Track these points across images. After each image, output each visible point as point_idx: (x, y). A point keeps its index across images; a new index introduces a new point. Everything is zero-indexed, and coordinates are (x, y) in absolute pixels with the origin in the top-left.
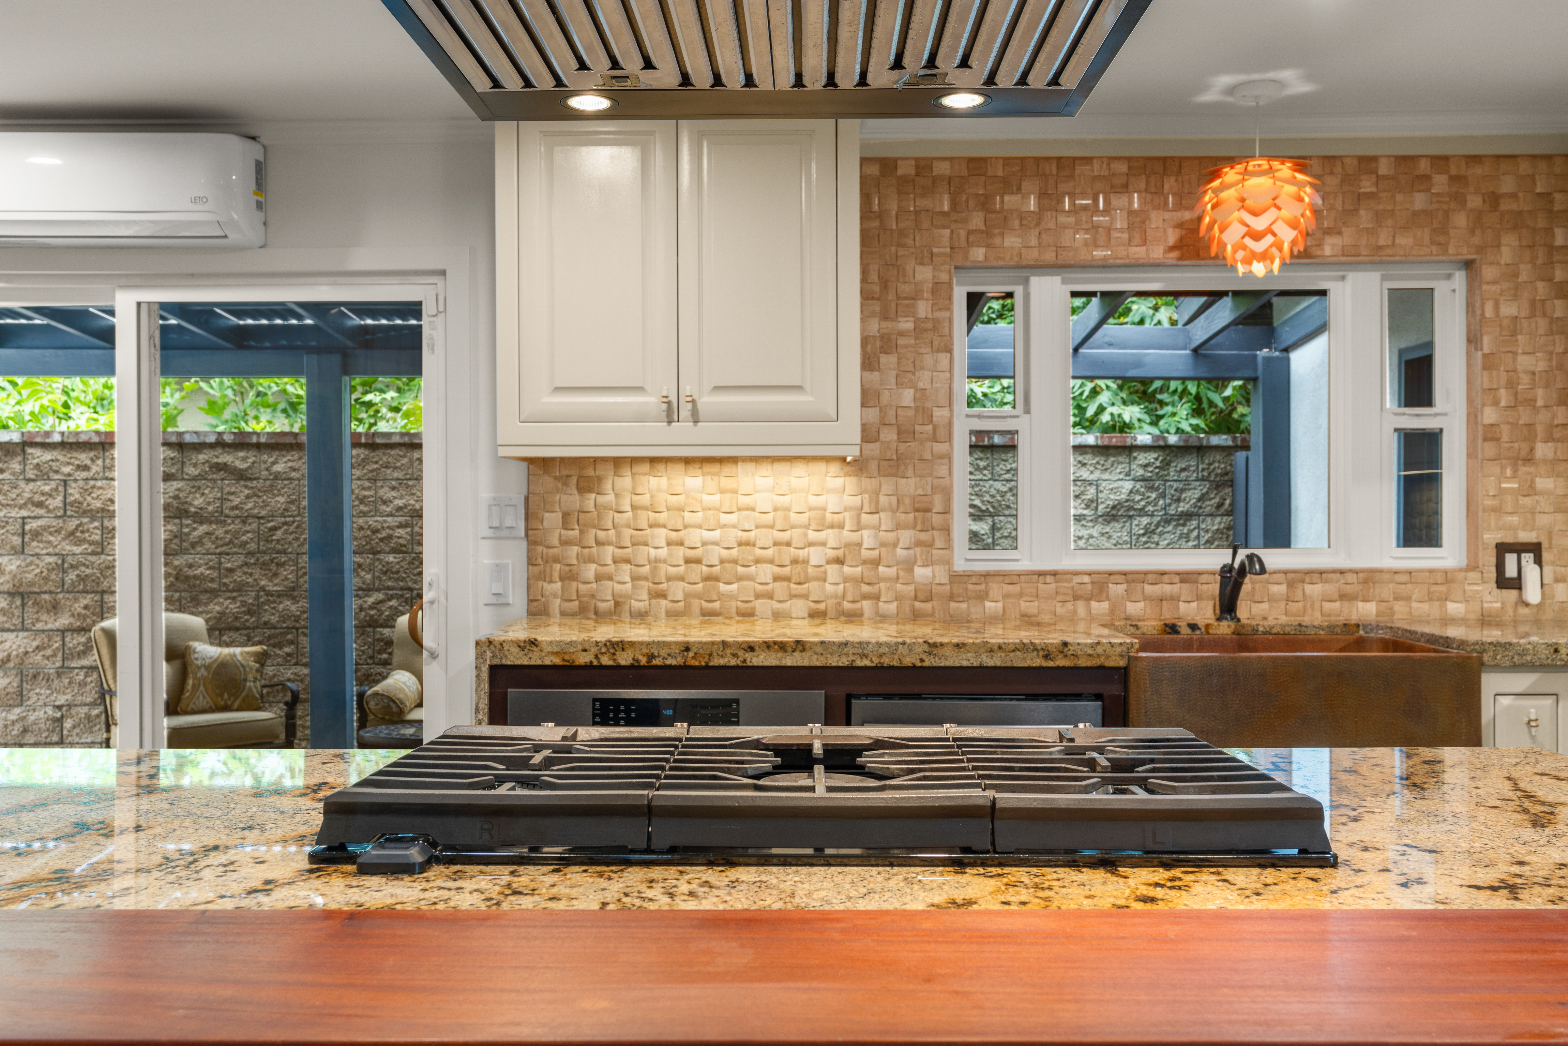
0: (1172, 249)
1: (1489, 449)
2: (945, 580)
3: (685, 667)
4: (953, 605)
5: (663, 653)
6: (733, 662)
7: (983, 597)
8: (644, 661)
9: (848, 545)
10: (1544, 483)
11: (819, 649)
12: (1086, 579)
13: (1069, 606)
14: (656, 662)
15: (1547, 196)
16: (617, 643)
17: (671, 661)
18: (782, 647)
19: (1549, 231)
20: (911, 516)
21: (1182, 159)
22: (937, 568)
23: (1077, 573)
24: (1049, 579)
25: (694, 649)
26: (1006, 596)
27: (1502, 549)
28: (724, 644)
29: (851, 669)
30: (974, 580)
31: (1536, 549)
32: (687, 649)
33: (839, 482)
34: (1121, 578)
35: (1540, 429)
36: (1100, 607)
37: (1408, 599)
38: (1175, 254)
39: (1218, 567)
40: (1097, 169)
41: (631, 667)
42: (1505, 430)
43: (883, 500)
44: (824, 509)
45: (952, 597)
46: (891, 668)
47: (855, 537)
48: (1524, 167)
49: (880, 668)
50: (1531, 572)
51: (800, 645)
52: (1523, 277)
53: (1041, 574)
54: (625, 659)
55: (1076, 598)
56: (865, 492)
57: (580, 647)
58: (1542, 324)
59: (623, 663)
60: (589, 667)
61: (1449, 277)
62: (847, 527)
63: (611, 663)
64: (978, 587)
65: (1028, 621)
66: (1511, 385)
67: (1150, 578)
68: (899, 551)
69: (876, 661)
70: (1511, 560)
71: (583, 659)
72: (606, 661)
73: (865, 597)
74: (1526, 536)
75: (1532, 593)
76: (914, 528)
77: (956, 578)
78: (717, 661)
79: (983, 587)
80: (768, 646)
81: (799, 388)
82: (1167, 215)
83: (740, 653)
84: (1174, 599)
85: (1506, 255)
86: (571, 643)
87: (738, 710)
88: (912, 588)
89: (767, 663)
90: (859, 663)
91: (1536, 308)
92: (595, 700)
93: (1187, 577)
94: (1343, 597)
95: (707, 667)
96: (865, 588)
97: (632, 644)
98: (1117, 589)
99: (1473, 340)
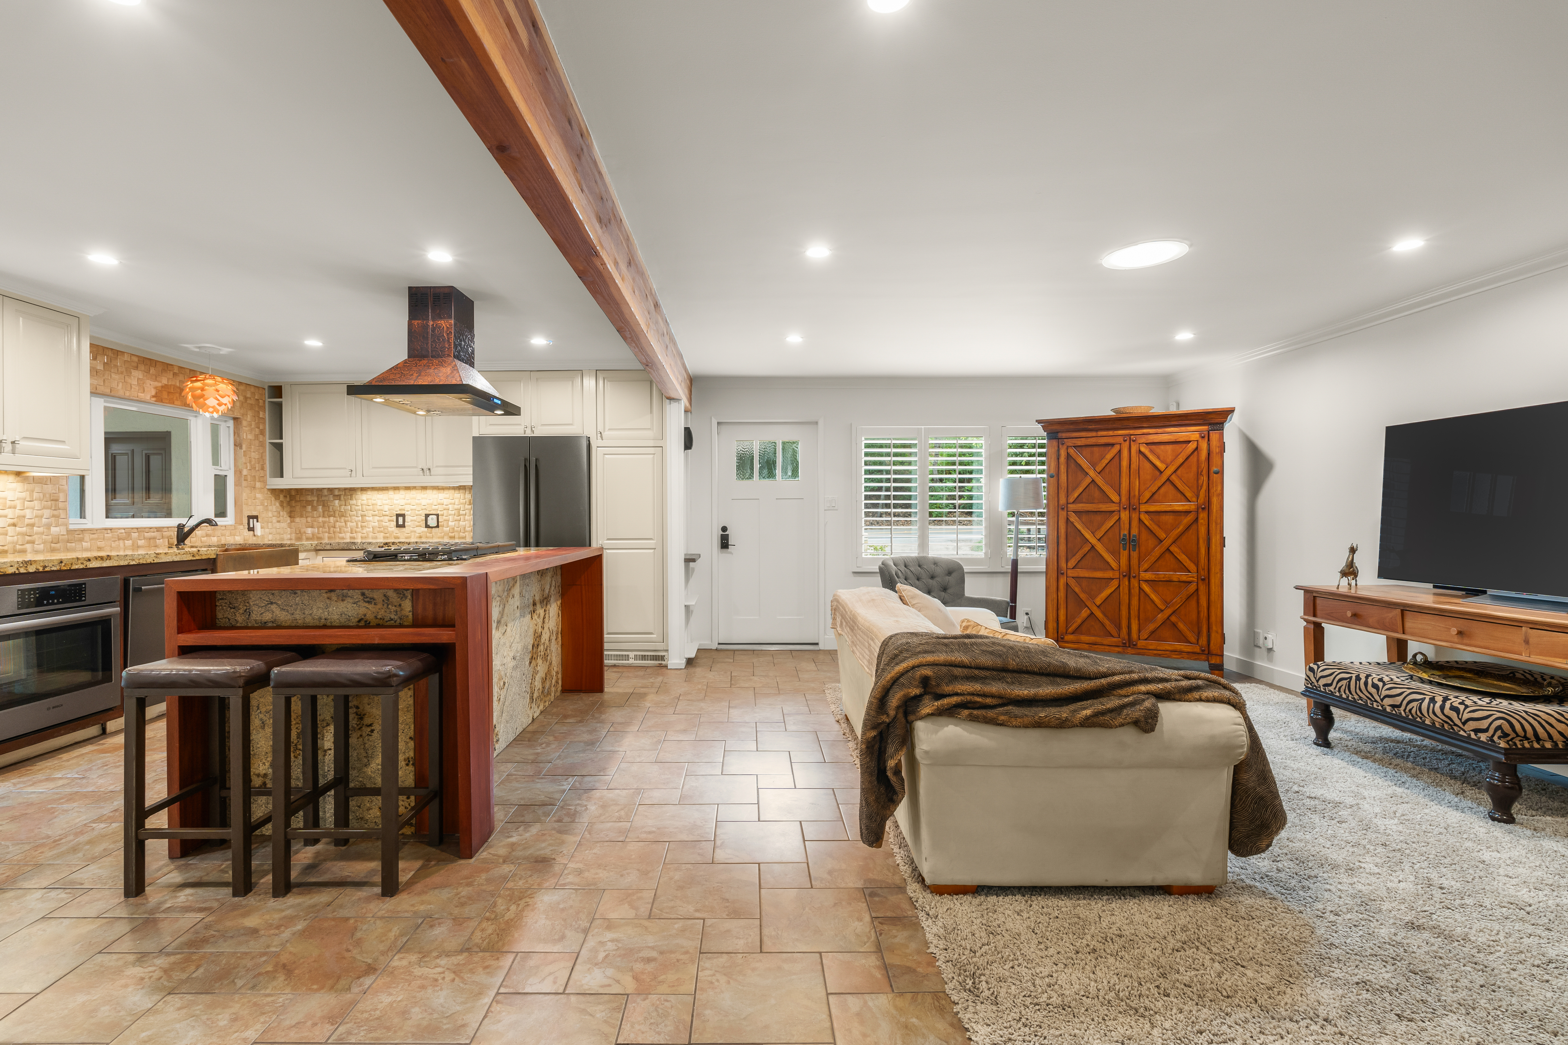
0: (153, 397)
1: (244, 483)
2: (65, 533)
3: (60, 571)
4: (68, 544)
5: (50, 565)
6: (82, 566)
7: (81, 540)
8: (41, 569)
9: (18, 517)
10: (259, 496)
11: (116, 558)
12: (123, 531)
13: (117, 543)
14: (46, 569)
15: (257, 400)
16: (28, 561)
17: (54, 568)
18: (102, 558)
19: (258, 412)
20: (49, 503)
21: (156, 361)
22: (62, 528)
23: (119, 529)
24: (109, 531)
25: (64, 562)
26: (91, 540)
27: (249, 517)
28: (78, 559)
29: (128, 566)
30: (78, 533)
31: (256, 517)
32: (61, 562)
33: (15, 485)
34: (136, 531)
35: (257, 477)
36: (129, 543)
37: (225, 535)
38: (154, 399)
39: (176, 525)
40: (126, 357)
41: (35, 572)
42: (249, 478)
43: (35, 495)
44: (6, 499)
45: (68, 541)
46: (143, 564)
47: (22, 513)
48: (252, 389)
49: (139, 565)
50: (258, 526)
51: (109, 557)
52: (253, 426)
53: (106, 529)
54: (32, 569)
55: (119, 539)
56: (27, 491)
57: (9, 565)
58: (257, 442)
59: (31, 571)
60: (14, 574)
61: (226, 421)
62: (18, 508)
63: (25, 571)
64: (79, 536)
65: (100, 549)
66: (250, 462)
67: (147, 530)
68: (44, 520)
69: (138, 562)
70: (251, 520)
71: (11, 571)
72: (22, 570)
73: (28, 542)
74: (255, 514)
75: (259, 531)
76: (51, 509)
77: (70, 532)
78: (75, 567)
79: (81, 536)
80: (96, 558)
81: (63, 442)
82: (152, 383)
83: (85, 562)
84: (154, 538)
85: (249, 418)
86: (4, 563)
87: (85, 587)
88: (50, 537)
89: (96, 566)
90: (132, 563)
91: (256, 437)
92: (18, 590)
93: (159, 529)
94: (207, 535)
95: (70, 570)
96: (27, 538)
97: (35, 561)
98: (135, 535)
99: (238, 445)
